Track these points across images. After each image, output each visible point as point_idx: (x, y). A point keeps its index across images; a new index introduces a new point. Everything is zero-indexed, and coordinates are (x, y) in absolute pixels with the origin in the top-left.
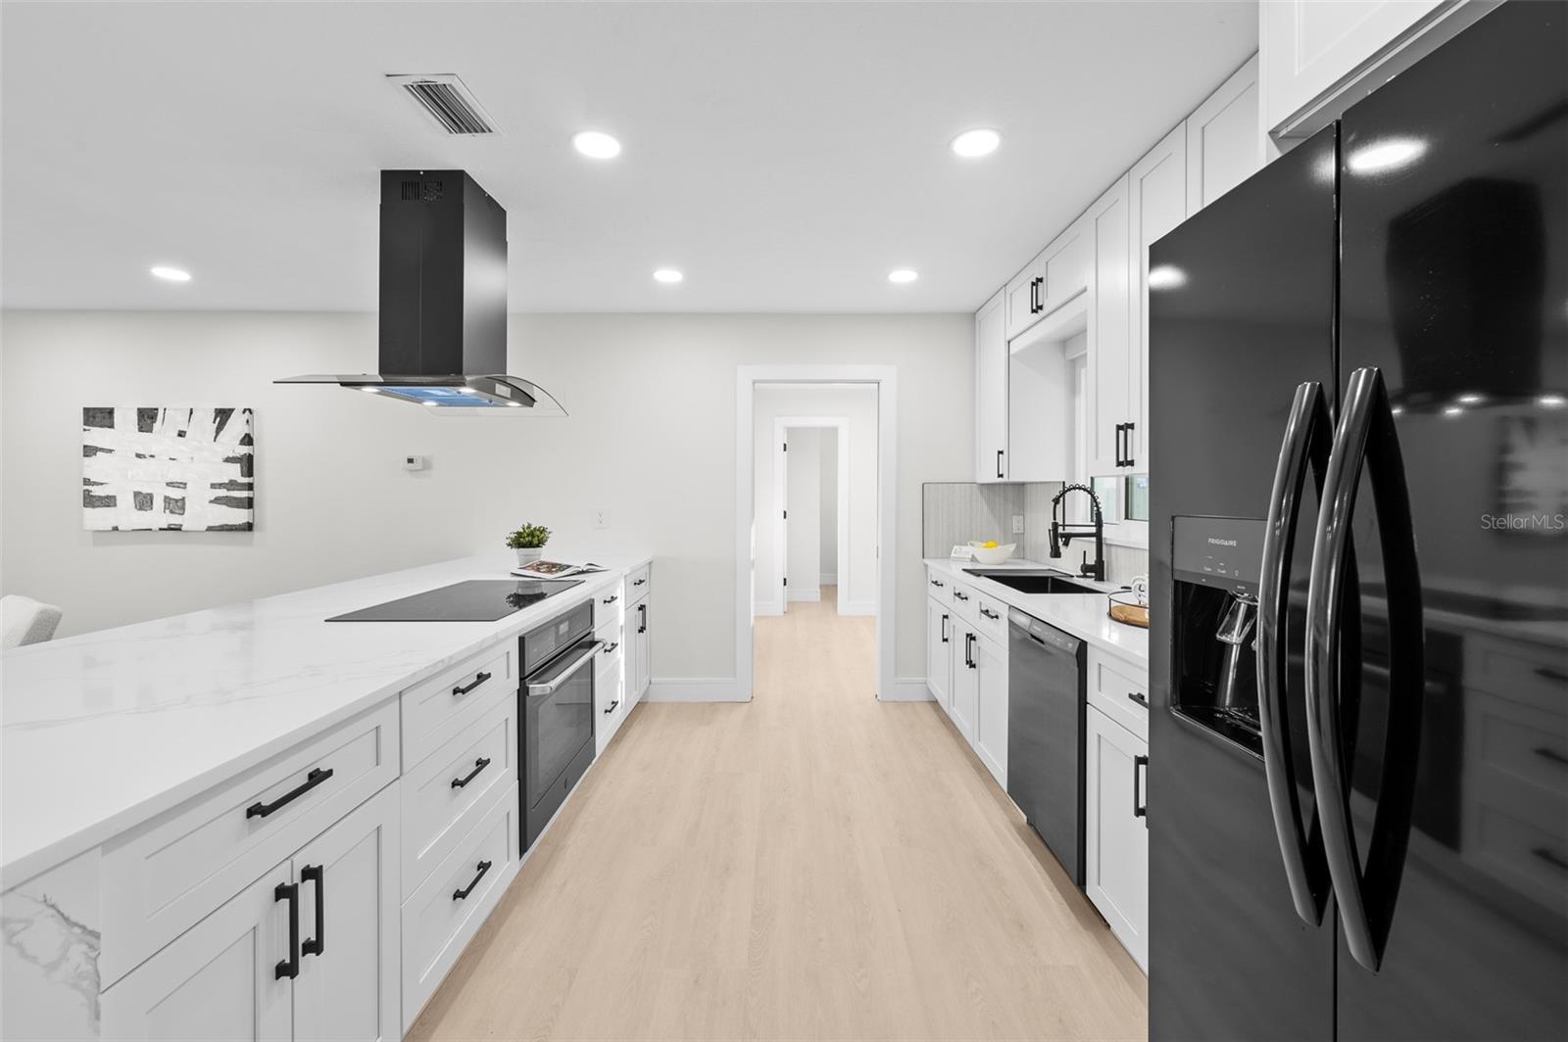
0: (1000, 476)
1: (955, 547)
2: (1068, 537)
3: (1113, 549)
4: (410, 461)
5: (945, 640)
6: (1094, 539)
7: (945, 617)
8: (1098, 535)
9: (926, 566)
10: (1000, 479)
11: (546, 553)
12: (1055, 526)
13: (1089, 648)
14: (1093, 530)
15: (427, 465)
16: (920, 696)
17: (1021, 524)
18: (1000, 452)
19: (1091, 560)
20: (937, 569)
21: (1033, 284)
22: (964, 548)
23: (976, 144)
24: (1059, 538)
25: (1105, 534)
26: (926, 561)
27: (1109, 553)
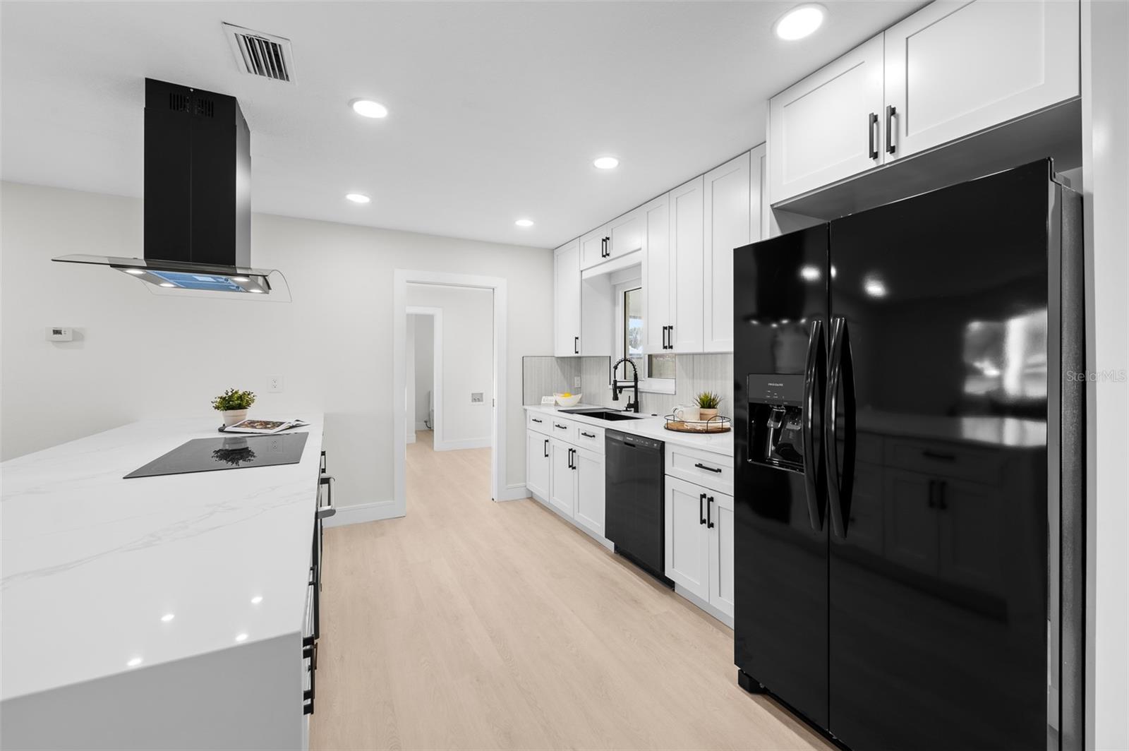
0: (577, 352)
1: (544, 397)
2: (621, 388)
3: (644, 394)
4: (57, 332)
5: (546, 456)
6: (633, 389)
7: (547, 441)
8: (636, 387)
9: (526, 410)
10: (577, 355)
11: (250, 414)
12: (615, 382)
13: (666, 445)
14: (633, 384)
15: (78, 336)
16: (522, 494)
17: (579, 382)
18: (577, 338)
19: (632, 402)
20: (533, 411)
21: (603, 240)
22: (550, 398)
23: (606, 163)
24: (617, 390)
25: (640, 385)
26: (526, 407)
27: (641, 396)
